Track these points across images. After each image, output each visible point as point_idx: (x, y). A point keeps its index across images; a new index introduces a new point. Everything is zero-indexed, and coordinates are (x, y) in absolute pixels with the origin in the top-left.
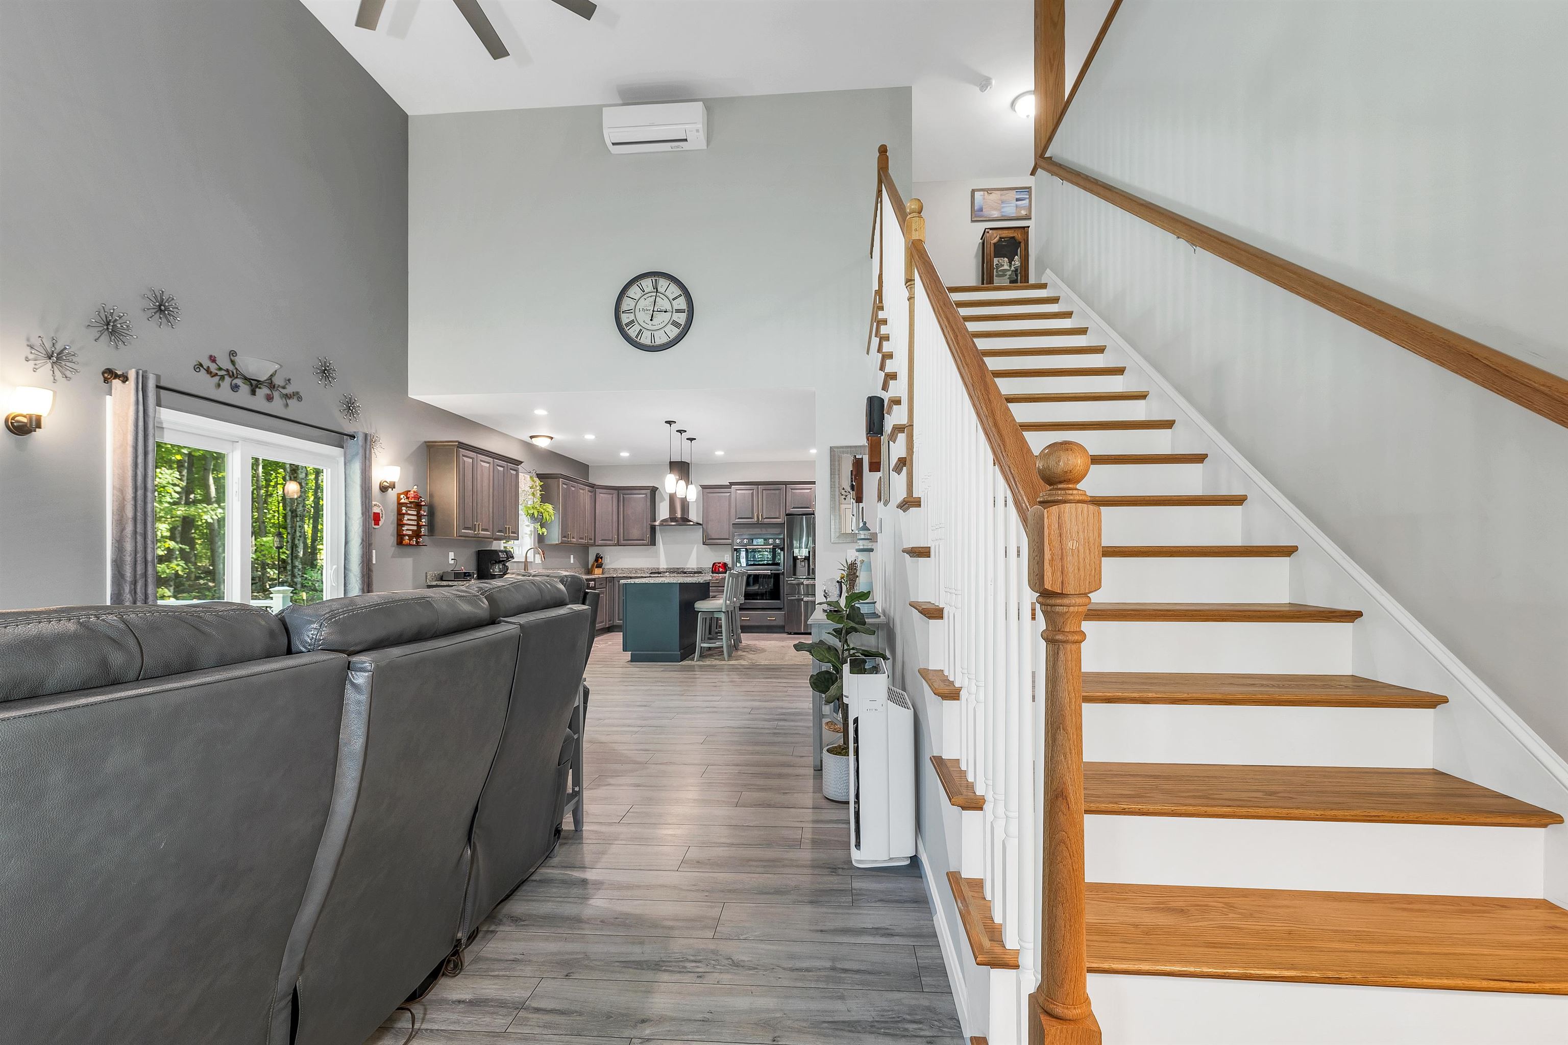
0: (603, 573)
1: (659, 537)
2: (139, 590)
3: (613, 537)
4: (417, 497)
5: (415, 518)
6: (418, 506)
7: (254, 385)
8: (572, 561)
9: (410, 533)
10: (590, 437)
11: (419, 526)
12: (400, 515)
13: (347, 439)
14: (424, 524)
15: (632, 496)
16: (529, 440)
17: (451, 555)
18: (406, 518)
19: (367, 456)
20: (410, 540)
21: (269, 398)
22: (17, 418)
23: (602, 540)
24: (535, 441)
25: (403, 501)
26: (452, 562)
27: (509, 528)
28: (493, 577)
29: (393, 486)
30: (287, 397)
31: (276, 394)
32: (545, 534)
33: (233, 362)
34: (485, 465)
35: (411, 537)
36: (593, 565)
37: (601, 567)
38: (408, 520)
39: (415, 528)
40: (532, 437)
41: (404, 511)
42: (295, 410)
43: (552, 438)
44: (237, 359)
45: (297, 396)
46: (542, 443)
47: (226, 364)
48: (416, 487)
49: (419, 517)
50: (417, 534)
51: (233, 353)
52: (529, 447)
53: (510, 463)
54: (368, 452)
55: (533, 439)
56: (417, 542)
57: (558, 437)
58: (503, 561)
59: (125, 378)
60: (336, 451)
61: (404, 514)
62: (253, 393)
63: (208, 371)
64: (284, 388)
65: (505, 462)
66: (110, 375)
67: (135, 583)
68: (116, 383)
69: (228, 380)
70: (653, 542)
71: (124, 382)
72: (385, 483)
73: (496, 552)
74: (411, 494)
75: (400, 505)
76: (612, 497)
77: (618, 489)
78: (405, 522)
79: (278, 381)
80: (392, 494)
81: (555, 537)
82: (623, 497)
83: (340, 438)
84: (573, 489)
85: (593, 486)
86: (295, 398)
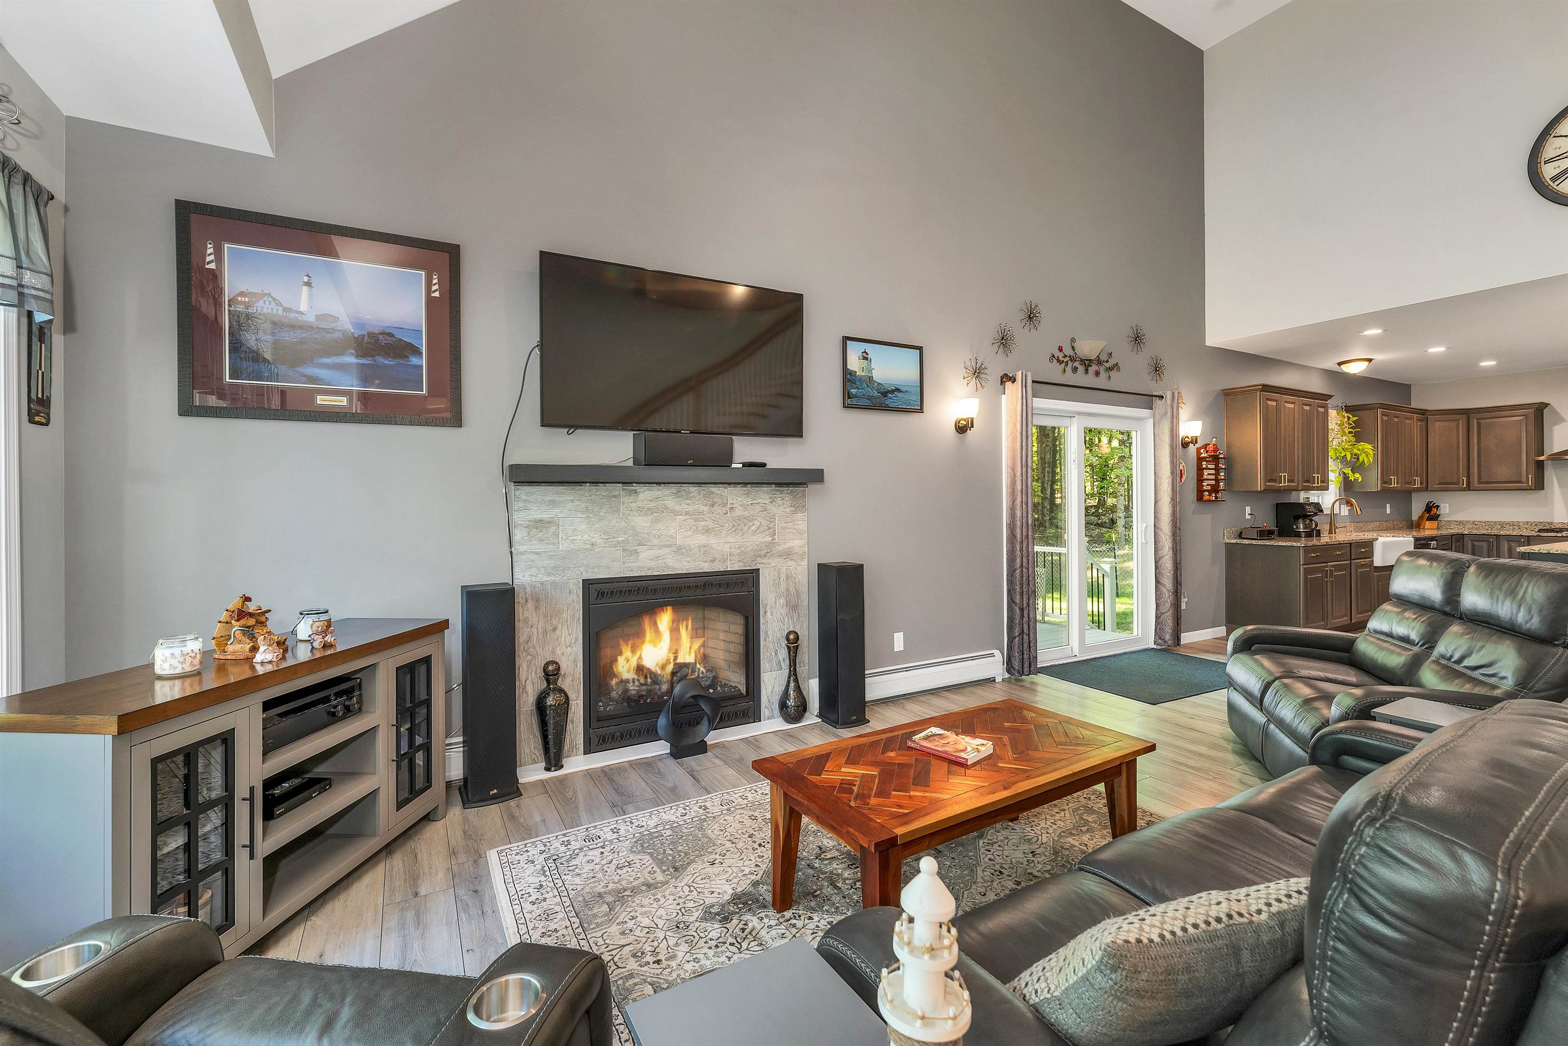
0: (1438, 528)
1: (1551, 475)
2: (1024, 549)
3: (1458, 479)
4: (1216, 449)
5: (1213, 472)
6: (1215, 459)
7: (1087, 363)
8: (1388, 511)
9: (1209, 488)
10: (1437, 350)
11: (1217, 480)
12: (1200, 470)
13: (1156, 400)
14: (1223, 477)
15: (1497, 420)
16: (1336, 368)
17: (1248, 510)
18: (1206, 474)
19: (1175, 414)
20: (1210, 495)
21: (1097, 374)
22: (961, 422)
23: (1440, 484)
24: (1347, 368)
25: (1203, 455)
26: (1248, 517)
27: (1318, 477)
28: (1298, 535)
29: (1195, 441)
30: (1110, 369)
31: (1102, 369)
32: (1360, 480)
33: (1073, 348)
34: (1290, 405)
35: (1210, 492)
36: (1421, 518)
37: (1436, 520)
38: (1208, 474)
39: (1213, 482)
40: (1340, 364)
41: (1204, 466)
42: (1117, 381)
43: (1370, 360)
44: (1076, 345)
45: (1116, 367)
46: (1356, 369)
47: (1068, 351)
48: (1214, 439)
49: (1217, 469)
50: (1215, 489)
51: (1073, 340)
52: (1336, 377)
53: (1317, 399)
54: (1175, 411)
55: (1342, 366)
56: (1216, 498)
57: (1378, 357)
58: (1309, 515)
59: (1013, 380)
60: (1145, 412)
61: (1204, 469)
62: (1087, 371)
63: (1058, 360)
64: (1107, 361)
65: (1313, 399)
66: (1007, 378)
67: (1022, 542)
68: (1009, 384)
69: (1070, 364)
70: (1539, 485)
71: (1013, 382)
72: (1186, 439)
73: (1301, 506)
74: (1211, 448)
75: (1200, 459)
76: (1458, 425)
77: (1467, 413)
78: (1205, 477)
79: (1104, 358)
80: (1192, 449)
81: (1374, 483)
82: (1479, 425)
83: (1148, 400)
84: (1396, 420)
85: (1423, 412)
86: (1115, 369)
